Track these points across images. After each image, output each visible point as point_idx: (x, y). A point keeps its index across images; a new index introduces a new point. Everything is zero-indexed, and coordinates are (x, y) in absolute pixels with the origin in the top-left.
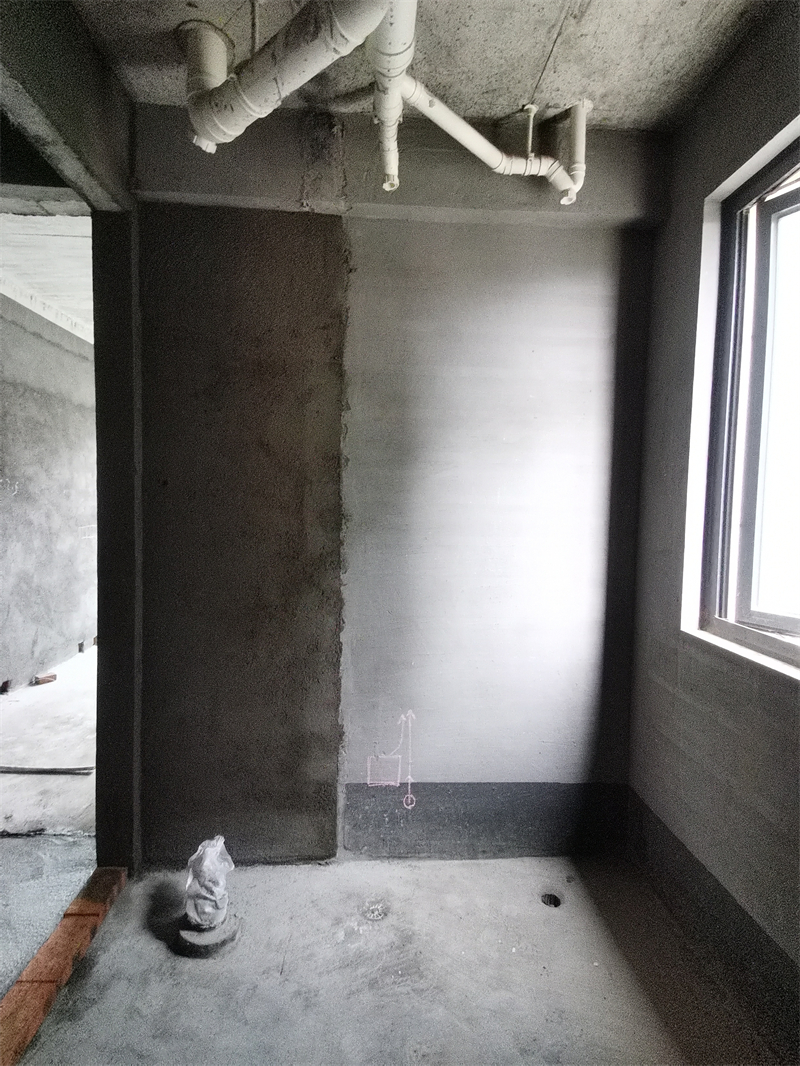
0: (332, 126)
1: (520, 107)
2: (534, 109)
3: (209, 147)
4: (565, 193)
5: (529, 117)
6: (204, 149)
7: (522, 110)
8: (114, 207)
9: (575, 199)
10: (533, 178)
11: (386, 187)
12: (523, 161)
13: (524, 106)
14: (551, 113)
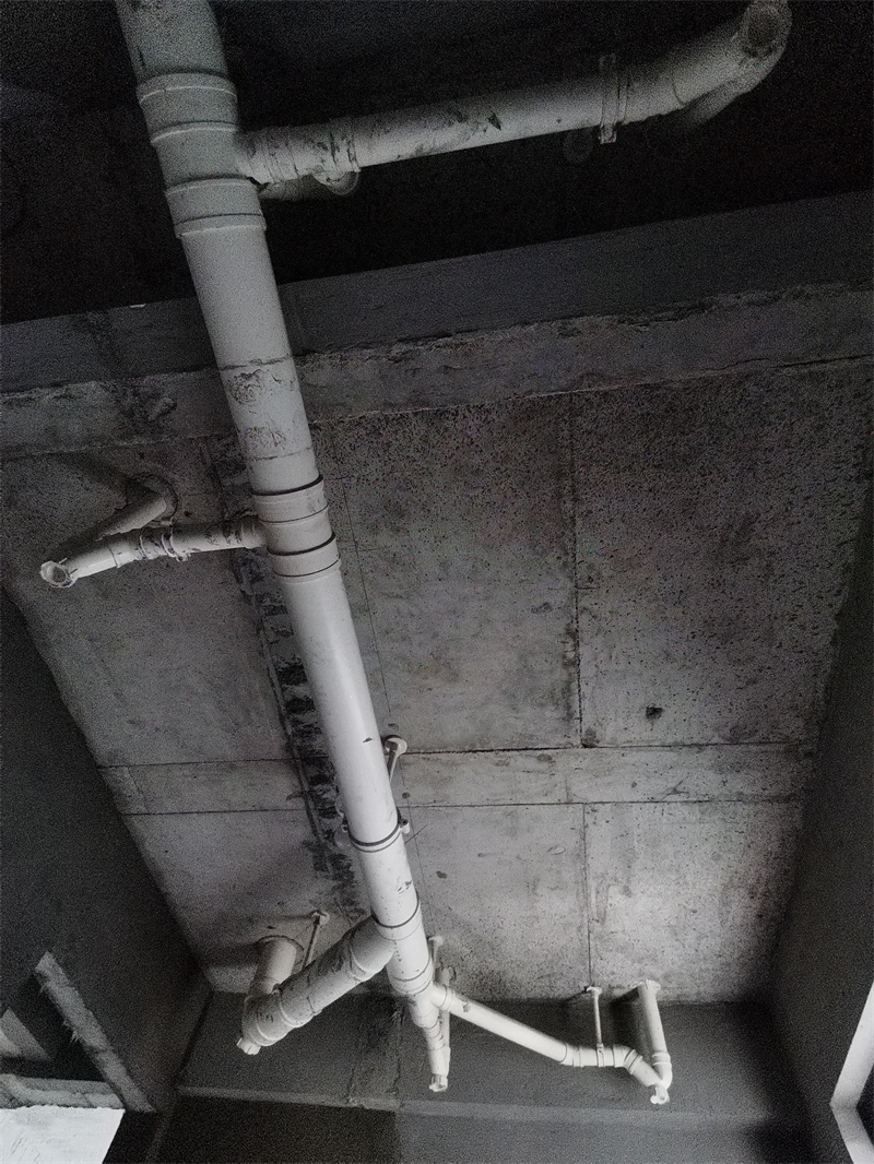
0: (392, 1012)
1: (583, 989)
2: (597, 992)
3: (251, 1048)
4: (652, 1090)
5: (593, 1000)
6: (246, 1051)
7: (585, 992)
8: (148, 1108)
9: (667, 1098)
10: (611, 1070)
11: (434, 1087)
12: (592, 1052)
13: (586, 988)
14: (618, 993)
